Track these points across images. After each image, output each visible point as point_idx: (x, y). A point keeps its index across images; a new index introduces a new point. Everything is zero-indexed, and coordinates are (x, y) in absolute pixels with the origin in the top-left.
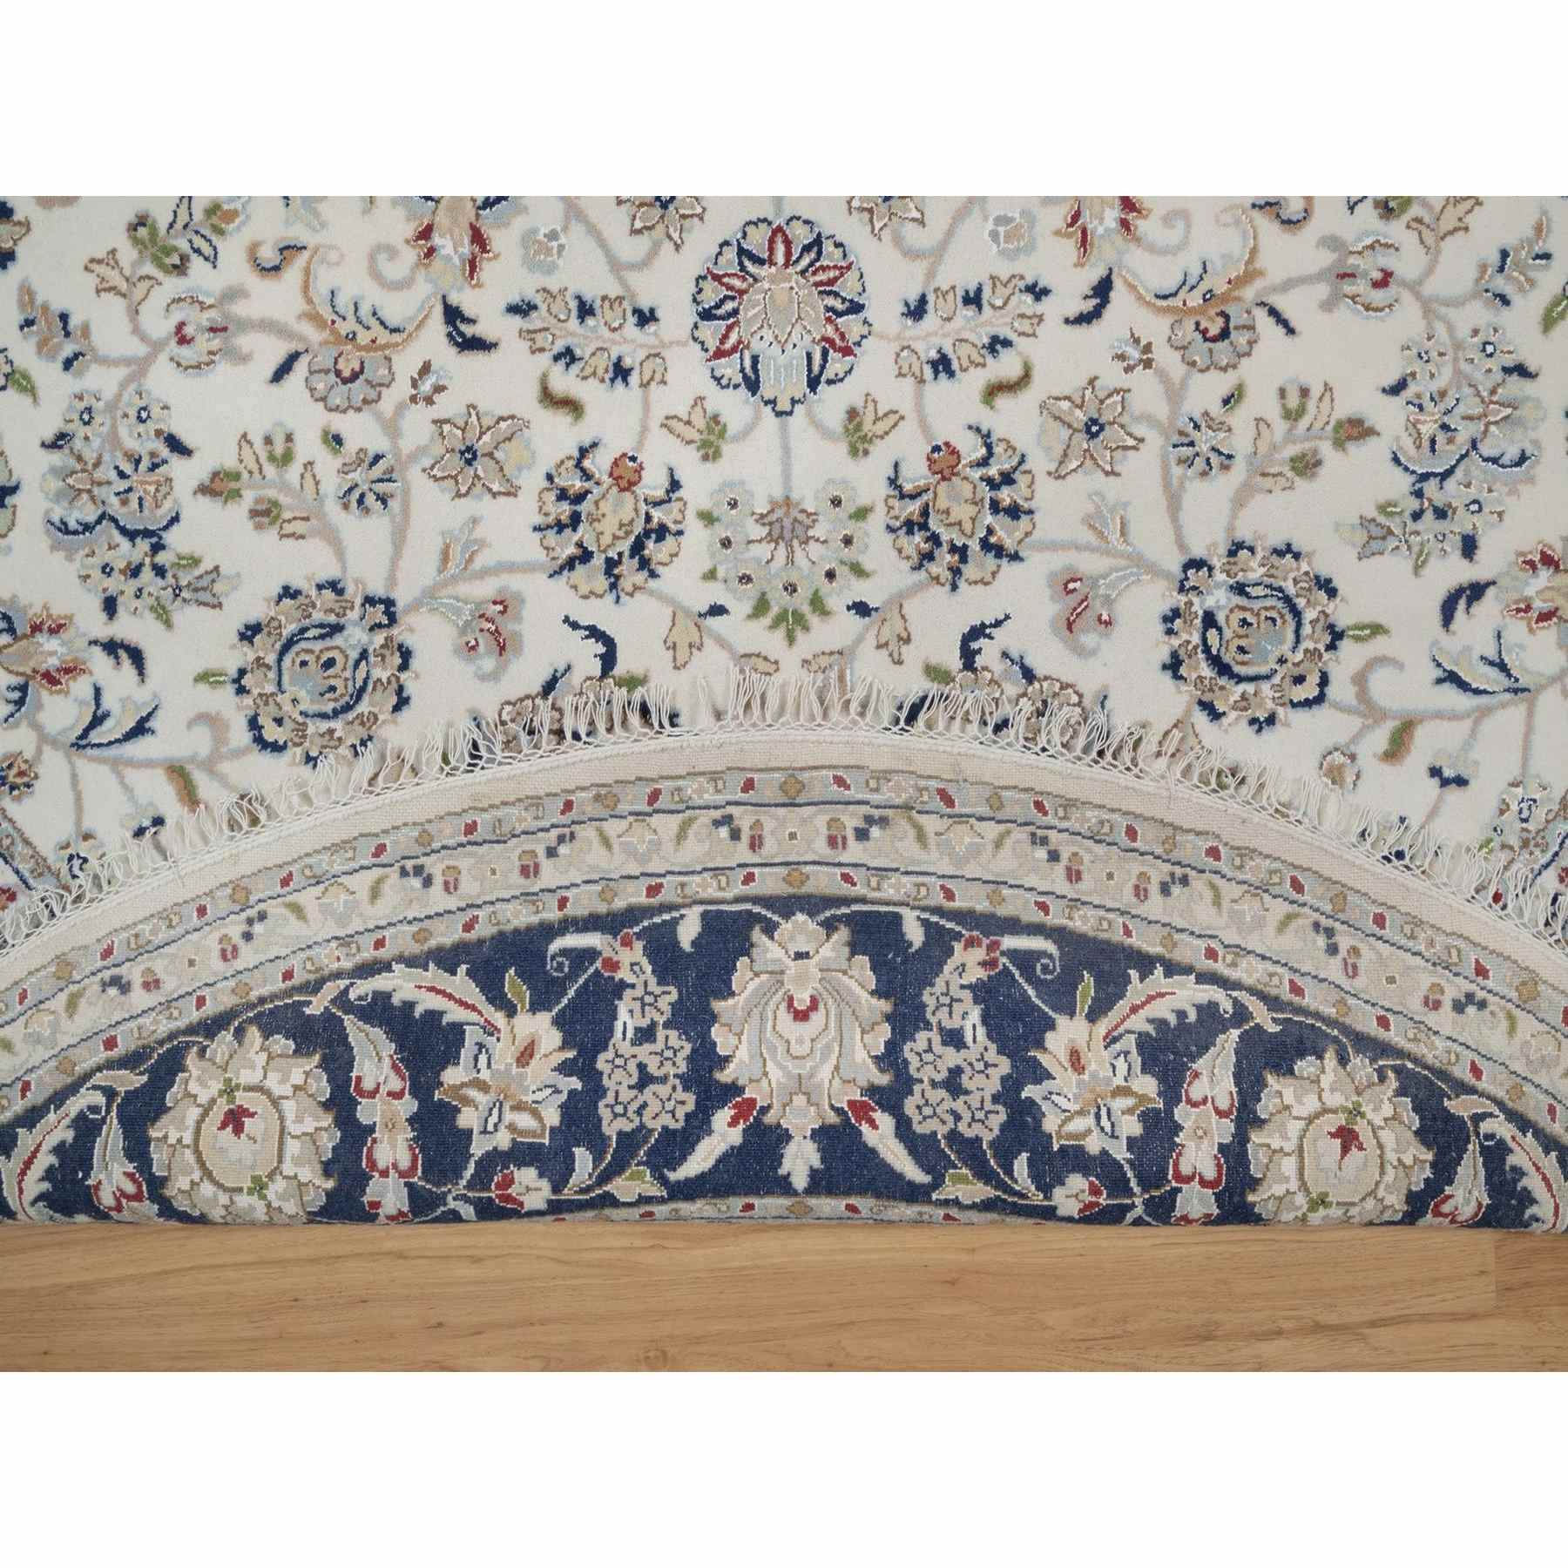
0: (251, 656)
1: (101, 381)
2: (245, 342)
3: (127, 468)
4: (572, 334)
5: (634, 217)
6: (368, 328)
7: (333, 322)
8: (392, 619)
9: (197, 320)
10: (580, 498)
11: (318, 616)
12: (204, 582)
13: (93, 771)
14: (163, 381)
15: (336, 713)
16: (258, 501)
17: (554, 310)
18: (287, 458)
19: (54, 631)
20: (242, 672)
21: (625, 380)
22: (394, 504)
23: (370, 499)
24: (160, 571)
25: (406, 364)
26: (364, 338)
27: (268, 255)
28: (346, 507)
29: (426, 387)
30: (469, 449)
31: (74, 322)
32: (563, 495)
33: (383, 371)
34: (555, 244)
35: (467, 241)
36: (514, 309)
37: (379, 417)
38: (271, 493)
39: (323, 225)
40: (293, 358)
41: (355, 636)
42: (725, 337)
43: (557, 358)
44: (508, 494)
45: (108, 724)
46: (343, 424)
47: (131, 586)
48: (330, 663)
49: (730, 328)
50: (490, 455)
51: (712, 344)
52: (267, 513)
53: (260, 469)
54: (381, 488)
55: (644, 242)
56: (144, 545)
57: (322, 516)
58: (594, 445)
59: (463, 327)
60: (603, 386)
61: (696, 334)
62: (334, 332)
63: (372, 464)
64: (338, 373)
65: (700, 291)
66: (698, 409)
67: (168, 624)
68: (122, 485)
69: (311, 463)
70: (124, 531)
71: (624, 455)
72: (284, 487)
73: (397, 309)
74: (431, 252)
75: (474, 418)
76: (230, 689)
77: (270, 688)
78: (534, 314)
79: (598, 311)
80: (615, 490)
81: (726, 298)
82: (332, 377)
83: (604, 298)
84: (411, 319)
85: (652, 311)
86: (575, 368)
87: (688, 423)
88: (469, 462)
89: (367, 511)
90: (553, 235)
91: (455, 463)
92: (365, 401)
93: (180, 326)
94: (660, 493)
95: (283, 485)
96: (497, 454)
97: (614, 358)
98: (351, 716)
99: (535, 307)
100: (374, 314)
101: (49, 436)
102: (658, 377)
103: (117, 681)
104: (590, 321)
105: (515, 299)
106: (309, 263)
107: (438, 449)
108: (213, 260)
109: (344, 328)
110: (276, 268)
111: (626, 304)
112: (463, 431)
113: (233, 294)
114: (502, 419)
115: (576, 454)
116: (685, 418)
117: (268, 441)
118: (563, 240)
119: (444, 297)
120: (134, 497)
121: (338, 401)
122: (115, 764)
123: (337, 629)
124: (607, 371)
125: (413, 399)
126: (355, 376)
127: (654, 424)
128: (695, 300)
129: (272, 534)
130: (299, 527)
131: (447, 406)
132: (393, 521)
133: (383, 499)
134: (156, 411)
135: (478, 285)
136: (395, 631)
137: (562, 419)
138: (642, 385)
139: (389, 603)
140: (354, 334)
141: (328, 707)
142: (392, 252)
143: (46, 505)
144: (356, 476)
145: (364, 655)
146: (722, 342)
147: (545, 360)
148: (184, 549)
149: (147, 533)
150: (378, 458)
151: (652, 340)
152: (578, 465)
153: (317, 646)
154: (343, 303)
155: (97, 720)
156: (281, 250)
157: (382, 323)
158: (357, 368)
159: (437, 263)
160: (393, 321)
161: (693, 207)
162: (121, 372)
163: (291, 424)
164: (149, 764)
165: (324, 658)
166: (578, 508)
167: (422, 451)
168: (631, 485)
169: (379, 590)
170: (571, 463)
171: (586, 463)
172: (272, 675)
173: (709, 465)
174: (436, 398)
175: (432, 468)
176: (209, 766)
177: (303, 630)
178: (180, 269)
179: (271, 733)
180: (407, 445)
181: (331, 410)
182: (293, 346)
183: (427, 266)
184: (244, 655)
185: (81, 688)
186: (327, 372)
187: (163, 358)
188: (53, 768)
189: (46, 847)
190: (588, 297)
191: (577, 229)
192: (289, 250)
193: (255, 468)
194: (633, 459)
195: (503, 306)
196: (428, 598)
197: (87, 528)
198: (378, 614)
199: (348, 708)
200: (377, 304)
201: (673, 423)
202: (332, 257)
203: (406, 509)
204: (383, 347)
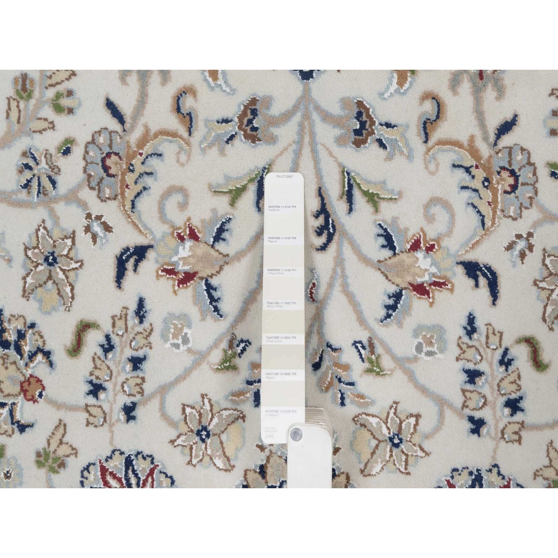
2: (134, 79)
4: (122, 351)
5: (193, 408)
6: (136, 183)
7: (141, 154)
10: (19, 350)
16: (32, 81)
17: (138, 337)
18: (58, 109)
21: (90, 393)
22: (23, 195)
23: (28, 174)
25: (111, 212)
26: (130, 178)
27: (188, 103)
28: (24, 154)
29: (97, 228)
30: (55, 259)
32: (21, 335)
33: (108, 192)
34: (180, 341)
35: (187, 268)
36: (141, 303)
37: (79, 186)
38: (36, 94)
39: (204, 150)
40: (122, 118)
42: (114, 476)
43: (108, 337)
44: (24, 291)
46: (77, 157)
49: (119, 480)
50: (50, 278)
51: (110, 466)
52: (24, 89)
53: (52, 85)
54: (35, 184)
55: (176, 415)
57: (22, 132)
58: (51, 364)
59: (132, 261)
60: (88, 374)
61: (117, 453)
62: (133, 157)
63: (50, 178)
64: (109, 155)
65: (144, 458)
66: (69, 451)
69: (53, 128)
71: (44, 388)
72: (38, 107)
73: (147, 206)
74: (181, 238)
75: (74, 265)
78: (137, 321)
79: (135, 374)
80: (22, 379)
81: (139, 479)
82: (107, 150)
83: (143, 379)
84: (140, 218)
85: (134, 418)
86: (100, 352)
87: (61, 443)
88: (46, 259)
89: (21, 172)
90: (186, 341)
91: (47, 248)
92: (90, 176)
94: (18, 417)
96: (50, 283)
97: (106, 385)
99: (141, 322)
100: (145, 188)
102: (91, 419)
104: (129, 367)
105: (148, 305)
106: (181, 137)
107: (56, 234)
109: (137, 162)
110: (178, 110)
111: (139, 396)
112: (67, 256)
114: (72, 290)
115: (47, 348)
116: (65, 440)
117: (70, 93)
118: (183, 348)
119: (151, 247)
121: (91, 154)
124: (97, 378)
125: (89, 216)
126: (106, 169)
127: (62, 414)
128: (138, 453)
129: (11, 92)
130: (14, 114)
131: (84, 244)
132: (13, 192)
133: (27, 186)
135: (158, 276)
137: (69, 339)
138: (87, 406)
140: (132, 171)
142: (183, 206)
144: (43, 164)
146: (111, 473)
147: (107, 327)
150: (53, 183)
151: (115, 417)
152: (39, 350)
154: (154, 162)
156: (189, 114)
157: (138, 194)
158: (111, 171)
159: (173, 242)
160: (142, 204)
161: (197, 456)
163: (78, 113)
166: (12, 347)
167: (56, 219)
168: (24, 391)
170: (40, 343)
171: (40, 357)
173: (33, 457)
174: (89, 234)
175: (45, 228)
180: (60, 208)
181: (86, 147)
182: (128, 120)
183: (172, 234)
186: (110, 146)
190: (145, 366)
191: (188, 360)
192: (190, 121)
193: (53, 81)
194: (40, 395)
195: (144, 295)
200: (151, 191)
201: (61, 430)
202: (183, 157)
203: (20, 204)
204: (123, 194)
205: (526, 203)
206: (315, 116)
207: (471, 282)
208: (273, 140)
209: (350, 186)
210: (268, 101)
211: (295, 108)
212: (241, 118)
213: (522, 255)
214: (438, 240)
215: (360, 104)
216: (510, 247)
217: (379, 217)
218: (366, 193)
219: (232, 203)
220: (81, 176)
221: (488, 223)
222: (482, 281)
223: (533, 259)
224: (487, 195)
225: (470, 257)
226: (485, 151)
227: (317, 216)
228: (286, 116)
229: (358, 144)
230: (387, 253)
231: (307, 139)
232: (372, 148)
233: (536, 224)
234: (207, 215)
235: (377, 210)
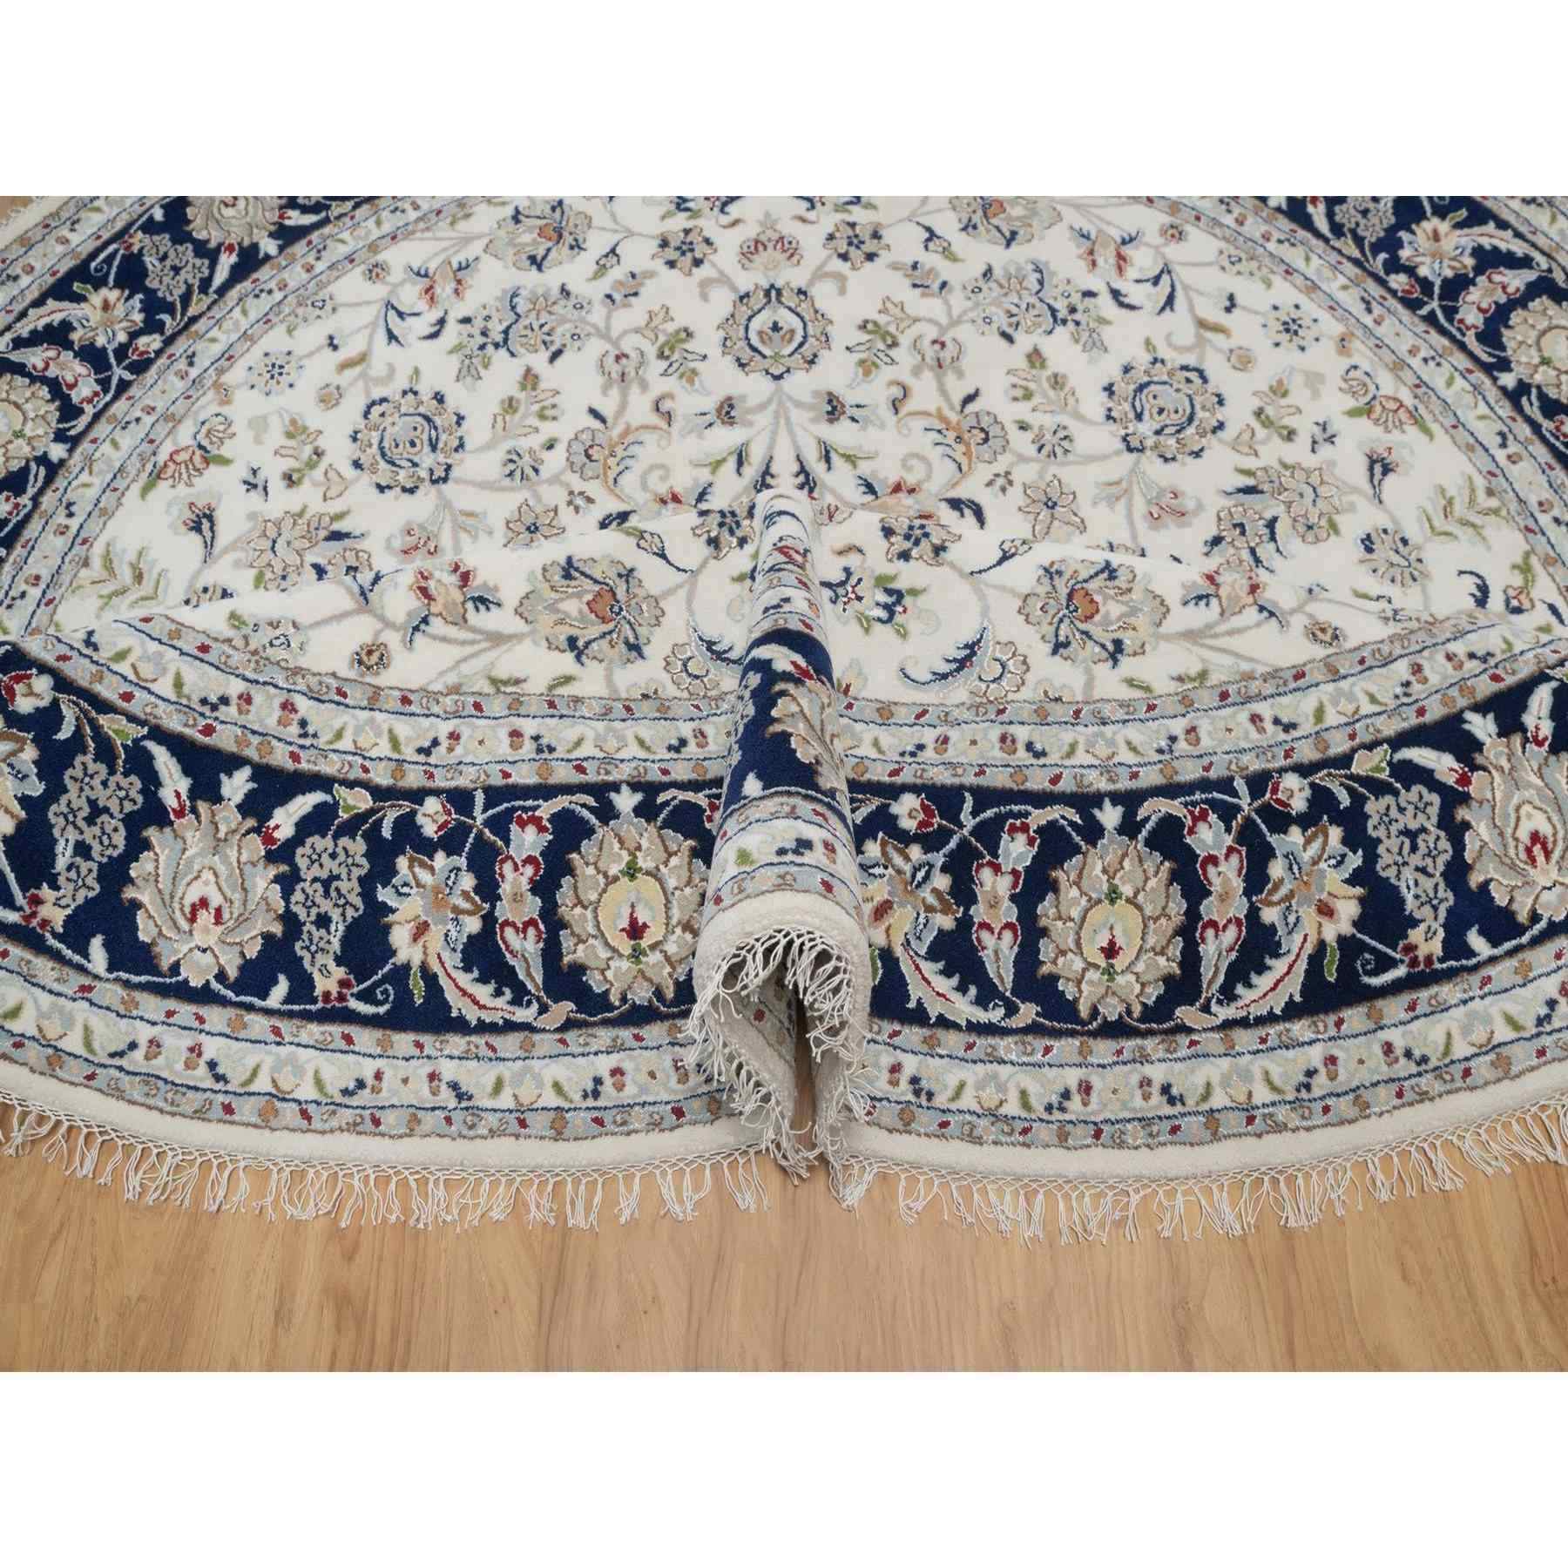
0: (425, 399)
1: (597, 315)
2: (615, 392)
3: (545, 329)
6: (618, 464)
7: (623, 443)
8: (434, 482)
9: (630, 366)
11: (443, 437)
12: (473, 372)
13: (371, 313)
14: (595, 347)
15: (381, 449)
16: (518, 401)
18: (542, 417)
19: (456, 292)
20: (416, 393)
22: (507, 481)
23: (512, 467)
24: (482, 347)
25: (594, 488)
26: (612, 462)
27: (666, 405)
28: (509, 452)
29: (579, 501)
30: (537, 528)
31: (632, 299)
33: (590, 474)
37: (562, 472)
38: (522, 409)
39: (683, 436)
40: (603, 420)
41: (427, 460)
45: (398, 320)
46: (560, 451)
47: (476, 332)
48: (413, 444)
53: (537, 402)
54: (518, 474)
56: (499, 338)
57: (505, 438)
59: (615, 523)
62: (617, 444)
63: (533, 467)
64: (591, 446)
67: (451, 352)
68: (536, 327)
69: (537, 431)
70: (509, 327)
72: (525, 416)
73: (629, 481)
74: (664, 502)
75: (556, 531)
76: (406, 386)
77: (403, 410)
82: (589, 443)
84: (622, 491)
88: (528, 529)
89: (505, 465)
91: (529, 520)
92: (573, 463)
93: (626, 356)
95: (527, 413)
98: (379, 458)
100: (626, 468)
101: (569, 287)
103: (423, 325)
106: (660, 429)
107: (539, 509)
108: (665, 374)
109: (619, 450)
110: (657, 410)
112: (549, 525)
113: (644, 386)
117: (554, 406)
119: (635, 511)
120: (528, 332)
121: (574, 447)
122: (374, 324)
123: (434, 448)
125: (571, 493)
126: (588, 456)
129: (497, 409)
130: (500, 425)
131: (566, 515)
132: (497, 481)
133: (511, 474)
134: (577, 344)
136: (427, 483)
139: (445, 480)
140: (615, 456)
141: (386, 444)
142: (663, 479)
143: (530, 286)
144: (527, 458)
145: (415, 465)
148: (494, 360)
149: (506, 340)
150: (536, 471)
153: (425, 437)
154: (634, 450)
155: (401, 315)
156: (669, 413)
157: (620, 473)
158: (593, 458)
159: (655, 507)
160: (622, 480)
162: (602, 325)
163: (562, 419)
164: (370, 343)
165: (417, 442)
167: (539, 499)
169: (454, 473)
172: (412, 410)
175: (527, 506)
176: (363, 375)
177: (436, 428)
178: (661, 356)
179: (376, 410)
180: (543, 489)
181: (569, 443)
182: (610, 421)
183: (655, 499)
184: (426, 394)
185: (422, 306)
186: (593, 440)
187: (608, 347)
188: (378, 291)
189: (331, 289)
192: (669, 417)
193: (538, 399)
196: (446, 504)
197: (513, 308)
198: (440, 473)
199: (383, 455)
200: (633, 470)
202: (663, 443)
203: (503, 489)
204: (605, 474)
205: (999, 450)
206: (789, 404)
207: (956, 514)
208: (750, 424)
209: (827, 452)
210: (743, 398)
211: (770, 401)
212: (719, 410)
213: (1003, 490)
214: (919, 483)
215: (830, 394)
216: (990, 484)
217: (859, 472)
218: (843, 455)
219: (713, 472)
220: (564, 462)
221: (965, 468)
222: (967, 512)
223: (1015, 492)
224: (961, 448)
225: (953, 494)
226: (953, 417)
227: (797, 475)
228: (762, 407)
229: (831, 421)
230: (870, 497)
231: (782, 421)
232: (845, 423)
233: (1012, 464)
234: (689, 483)
235: (855, 466)
